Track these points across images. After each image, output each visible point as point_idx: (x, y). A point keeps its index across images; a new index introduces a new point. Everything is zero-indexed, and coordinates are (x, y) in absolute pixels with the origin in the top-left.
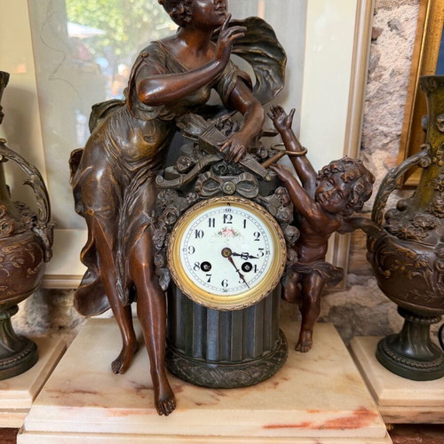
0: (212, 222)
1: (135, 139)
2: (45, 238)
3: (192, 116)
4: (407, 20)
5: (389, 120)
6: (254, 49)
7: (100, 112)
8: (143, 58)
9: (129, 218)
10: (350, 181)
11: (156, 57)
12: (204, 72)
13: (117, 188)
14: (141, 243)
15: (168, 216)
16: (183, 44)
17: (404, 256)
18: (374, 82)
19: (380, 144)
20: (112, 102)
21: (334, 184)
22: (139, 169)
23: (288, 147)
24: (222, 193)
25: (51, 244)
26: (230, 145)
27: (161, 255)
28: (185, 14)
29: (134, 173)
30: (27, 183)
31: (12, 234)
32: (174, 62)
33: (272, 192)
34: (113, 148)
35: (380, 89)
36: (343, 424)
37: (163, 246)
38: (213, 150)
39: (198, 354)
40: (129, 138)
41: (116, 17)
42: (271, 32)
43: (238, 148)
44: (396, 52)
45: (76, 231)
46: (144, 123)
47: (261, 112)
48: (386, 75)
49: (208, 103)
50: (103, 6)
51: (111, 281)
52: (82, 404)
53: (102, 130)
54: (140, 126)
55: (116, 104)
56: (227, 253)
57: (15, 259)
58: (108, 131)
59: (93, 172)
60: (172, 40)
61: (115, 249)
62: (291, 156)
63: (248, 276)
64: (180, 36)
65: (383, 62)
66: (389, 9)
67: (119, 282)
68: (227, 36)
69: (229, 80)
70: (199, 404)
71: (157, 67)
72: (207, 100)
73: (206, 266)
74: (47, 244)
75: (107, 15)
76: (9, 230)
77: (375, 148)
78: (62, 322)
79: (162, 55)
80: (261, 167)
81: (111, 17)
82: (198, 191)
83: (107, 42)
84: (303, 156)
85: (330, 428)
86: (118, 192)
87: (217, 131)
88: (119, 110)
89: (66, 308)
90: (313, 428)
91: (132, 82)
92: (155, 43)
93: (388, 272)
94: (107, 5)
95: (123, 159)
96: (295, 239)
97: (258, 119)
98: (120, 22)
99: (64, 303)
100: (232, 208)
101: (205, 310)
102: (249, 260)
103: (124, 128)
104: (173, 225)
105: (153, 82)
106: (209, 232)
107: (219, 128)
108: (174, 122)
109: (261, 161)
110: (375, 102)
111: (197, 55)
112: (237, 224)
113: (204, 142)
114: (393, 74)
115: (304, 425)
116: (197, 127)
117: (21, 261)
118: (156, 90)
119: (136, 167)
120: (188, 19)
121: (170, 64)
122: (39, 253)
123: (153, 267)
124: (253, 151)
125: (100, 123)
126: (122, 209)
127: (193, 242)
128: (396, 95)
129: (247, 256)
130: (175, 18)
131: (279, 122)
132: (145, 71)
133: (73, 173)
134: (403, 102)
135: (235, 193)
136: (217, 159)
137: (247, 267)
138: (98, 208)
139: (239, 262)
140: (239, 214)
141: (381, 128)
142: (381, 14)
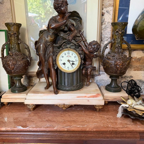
0: (65, 54)
1: (49, 38)
2: (29, 61)
3: (61, 32)
4: (111, 10)
5: (108, 34)
6: (75, 18)
7: (41, 32)
8: (50, 20)
9: (48, 55)
10: (94, 45)
11: (53, 20)
12: (63, 22)
13: (45, 48)
14: (51, 59)
15: (56, 53)
16: (59, 17)
17: (108, 63)
18: (104, 25)
19: (106, 40)
20: (44, 30)
21: (91, 46)
22: (50, 44)
23: (83, 39)
24: (67, 48)
25: (31, 62)
26: (69, 38)
27: (55, 61)
28: (59, 11)
29: (49, 45)
30: (25, 48)
31: (23, 59)
32: (57, 21)
33: (78, 48)
34: (44, 39)
35: (105, 26)
36: (94, 97)
37: (55, 60)
38: (66, 39)
39: (63, 84)
40: (48, 38)
41: (41, 10)
42: (78, 14)
43: (70, 38)
44: (109, 18)
45: (36, 61)
46: (51, 34)
47: (76, 31)
48: (106, 23)
49: (65, 30)
50: (38, 7)
51: (44, 70)
52: (38, 93)
53: (42, 36)
54: (50, 35)
55: (45, 30)
56: (69, 61)
57: (23, 64)
58: (43, 36)
59: (40, 45)
60: (57, 16)
61: (45, 62)
62: (83, 41)
63: (73, 66)
64: (58, 15)
65: (105, 20)
66: (106, 8)
67: (46, 70)
68: (67, 15)
69: (69, 25)
70: (63, 93)
71: (54, 22)
72: (64, 29)
73: (64, 64)
74: (30, 62)
75: (39, 9)
76: (22, 58)
77: (105, 40)
78: (32, 84)
79: (55, 19)
80: (76, 43)
81: (40, 10)
82: (62, 47)
83: (39, 18)
84: (86, 41)
85: (91, 97)
86: (46, 49)
87: (66, 35)
88: (45, 31)
89: (33, 80)
90: (87, 97)
91: (48, 25)
92: (53, 17)
93: (105, 67)
94: (39, 6)
95: (46, 42)
96: (83, 58)
97: (75, 33)
98: (43, 11)
99: (33, 79)
100: (70, 51)
101: (64, 73)
102: (73, 62)
103: (47, 35)
104: (57, 55)
105: (53, 24)
106: (65, 56)
107: (67, 35)
108: (57, 33)
109: (76, 42)
110: (104, 30)
111: (62, 19)
112: (71, 54)
113: (64, 38)
114: (108, 23)
115: (85, 97)
116: (62, 34)
117: (25, 65)
118: (53, 26)
119: (49, 44)
120: (60, 12)
121: (56, 21)
122: (28, 64)
123: (53, 64)
124: (74, 40)
125: (41, 35)
126: (46, 53)
127: (62, 59)
128: (109, 28)
129: (73, 61)
130: (57, 11)
131: (81, 34)
132: (51, 22)
133: (35, 46)
134: (111, 29)
135: (70, 48)
136: (66, 41)
137: (73, 64)
138: (41, 52)
139: (71, 63)
140: (71, 52)
141: (106, 36)
142: (104, 9)
